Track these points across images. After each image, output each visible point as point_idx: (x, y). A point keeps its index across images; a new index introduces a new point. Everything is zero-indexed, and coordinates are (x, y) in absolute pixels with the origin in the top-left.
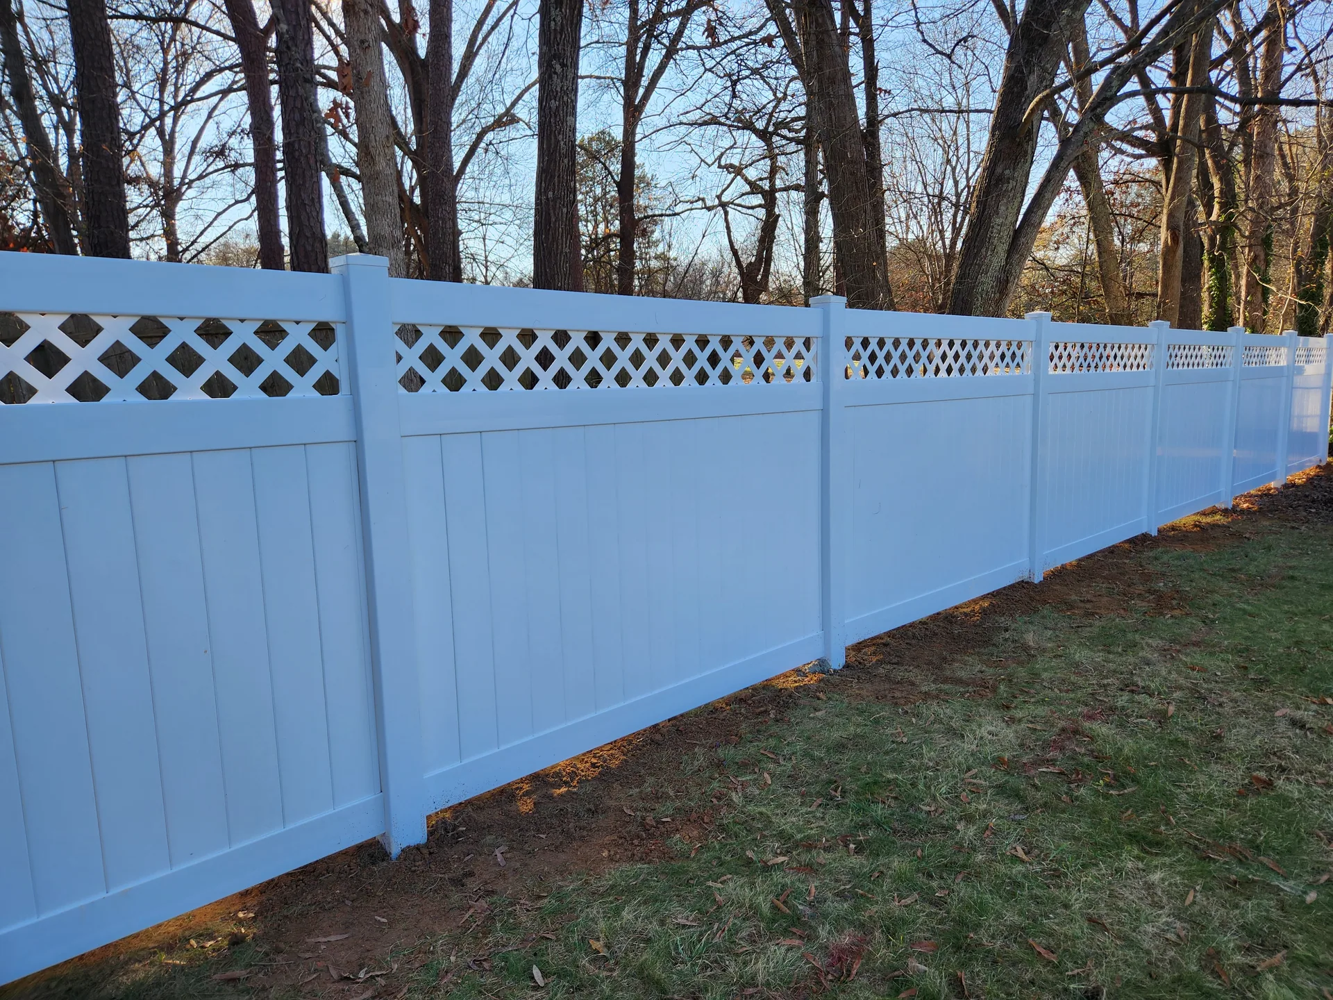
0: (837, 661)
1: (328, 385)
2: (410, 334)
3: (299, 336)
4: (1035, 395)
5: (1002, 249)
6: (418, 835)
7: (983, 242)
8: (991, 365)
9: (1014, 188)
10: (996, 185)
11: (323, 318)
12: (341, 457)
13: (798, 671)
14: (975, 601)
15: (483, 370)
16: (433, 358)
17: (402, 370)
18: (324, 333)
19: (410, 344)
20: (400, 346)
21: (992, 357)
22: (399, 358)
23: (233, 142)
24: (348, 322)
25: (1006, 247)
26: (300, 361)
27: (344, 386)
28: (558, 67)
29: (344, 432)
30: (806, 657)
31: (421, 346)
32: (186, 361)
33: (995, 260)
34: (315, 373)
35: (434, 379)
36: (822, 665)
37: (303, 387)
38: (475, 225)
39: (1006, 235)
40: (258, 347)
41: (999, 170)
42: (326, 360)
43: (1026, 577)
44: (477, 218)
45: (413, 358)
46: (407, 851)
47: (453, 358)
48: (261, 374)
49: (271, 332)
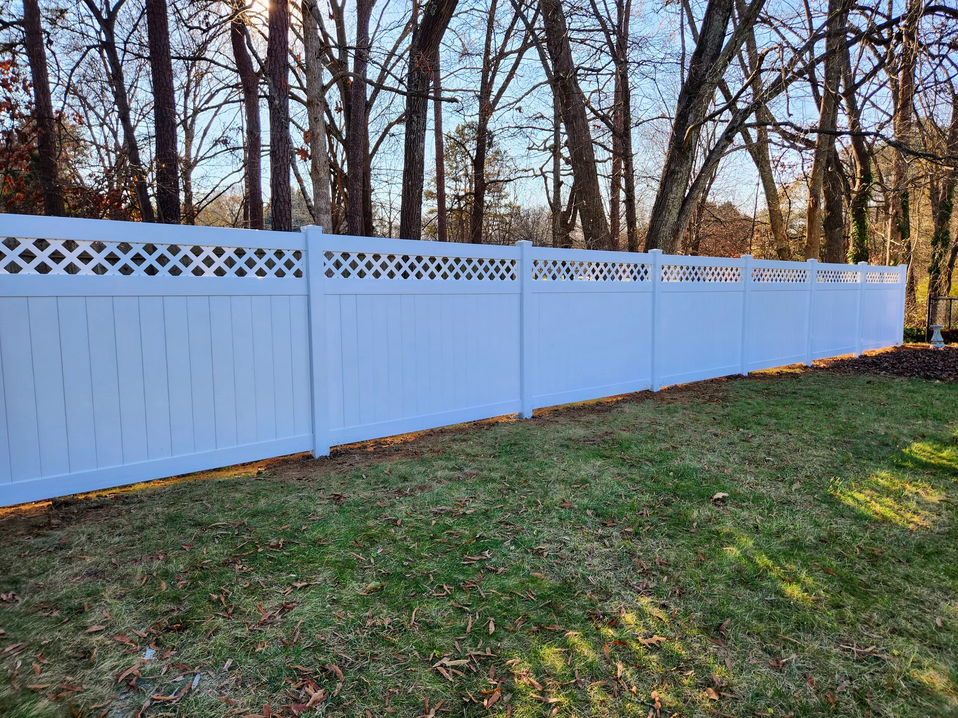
0: (528, 415)
1: (298, 274)
2: (329, 255)
3: (289, 256)
4: (653, 292)
5: (675, 212)
6: (327, 453)
7: (663, 208)
8: (624, 276)
9: (681, 177)
10: (671, 176)
11: (298, 249)
12: (302, 301)
13: (508, 417)
14: (615, 397)
15: (358, 270)
16: (338, 265)
17: (326, 269)
18: (297, 254)
19: (329, 259)
20: (326, 260)
21: (624, 271)
22: (325, 264)
23: (232, 134)
24: (307, 251)
25: (677, 211)
26: (289, 265)
27: (304, 274)
28: (415, 118)
29: (304, 291)
30: (514, 411)
31: (333, 260)
32: (251, 263)
33: (671, 218)
34: (294, 269)
35: (338, 273)
36: (520, 416)
37: (290, 274)
38: (385, 184)
39: (678, 203)
40: (275, 259)
41: (672, 167)
42: (298, 265)
43: (649, 388)
44: (385, 179)
45: (330, 264)
46: (321, 457)
47: (346, 265)
48: (275, 269)
49: (279, 254)
